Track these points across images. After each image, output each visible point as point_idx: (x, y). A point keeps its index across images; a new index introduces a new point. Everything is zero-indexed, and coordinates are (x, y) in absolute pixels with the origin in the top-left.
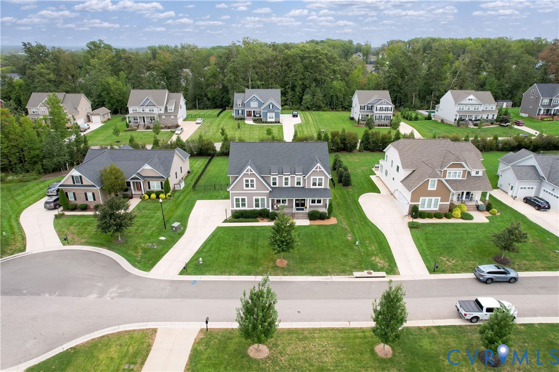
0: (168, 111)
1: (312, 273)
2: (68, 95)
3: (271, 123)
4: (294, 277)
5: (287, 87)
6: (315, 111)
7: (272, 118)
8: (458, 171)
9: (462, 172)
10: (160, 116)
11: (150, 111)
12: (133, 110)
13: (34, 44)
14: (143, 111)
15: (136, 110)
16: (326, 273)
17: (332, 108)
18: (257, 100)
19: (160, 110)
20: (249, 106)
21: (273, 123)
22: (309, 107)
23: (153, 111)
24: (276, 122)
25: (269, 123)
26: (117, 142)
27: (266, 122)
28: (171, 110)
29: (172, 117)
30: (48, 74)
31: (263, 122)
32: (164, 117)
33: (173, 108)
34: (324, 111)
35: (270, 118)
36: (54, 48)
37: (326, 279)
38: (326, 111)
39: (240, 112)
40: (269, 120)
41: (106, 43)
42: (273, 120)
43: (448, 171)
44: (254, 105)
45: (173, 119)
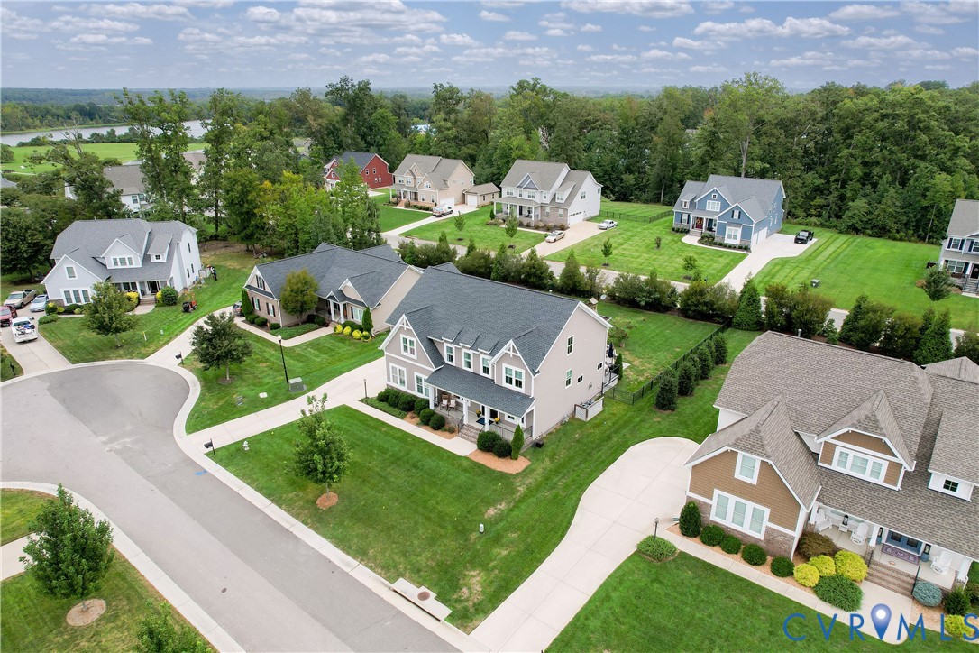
0: (557, 201)
1: (342, 543)
2: (445, 160)
3: (730, 247)
4: (313, 532)
5: (832, 178)
6: (870, 236)
7: (735, 237)
8: (871, 460)
9: (885, 465)
10: (543, 206)
11: (529, 196)
12: (508, 193)
13: (446, 86)
14: (521, 195)
15: (512, 194)
16: (360, 554)
17: (919, 236)
18: (721, 198)
19: (545, 197)
20: (703, 209)
21: (734, 248)
22: (857, 225)
23: (533, 197)
24: (740, 248)
25: (725, 246)
26: (460, 240)
27: (720, 245)
28: (561, 199)
29: (561, 212)
30: (448, 129)
31: (715, 244)
32: (548, 210)
33: (565, 197)
34: (895, 239)
35: (730, 236)
36: (473, 91)
37: (348, 564)
38: (901, 239)
39: (685, 217)
40: (727, 241)
41: (544, 83)
42: (737, 242)
43: (838, 450)
44: (713, 207)
45: (561, 216)
